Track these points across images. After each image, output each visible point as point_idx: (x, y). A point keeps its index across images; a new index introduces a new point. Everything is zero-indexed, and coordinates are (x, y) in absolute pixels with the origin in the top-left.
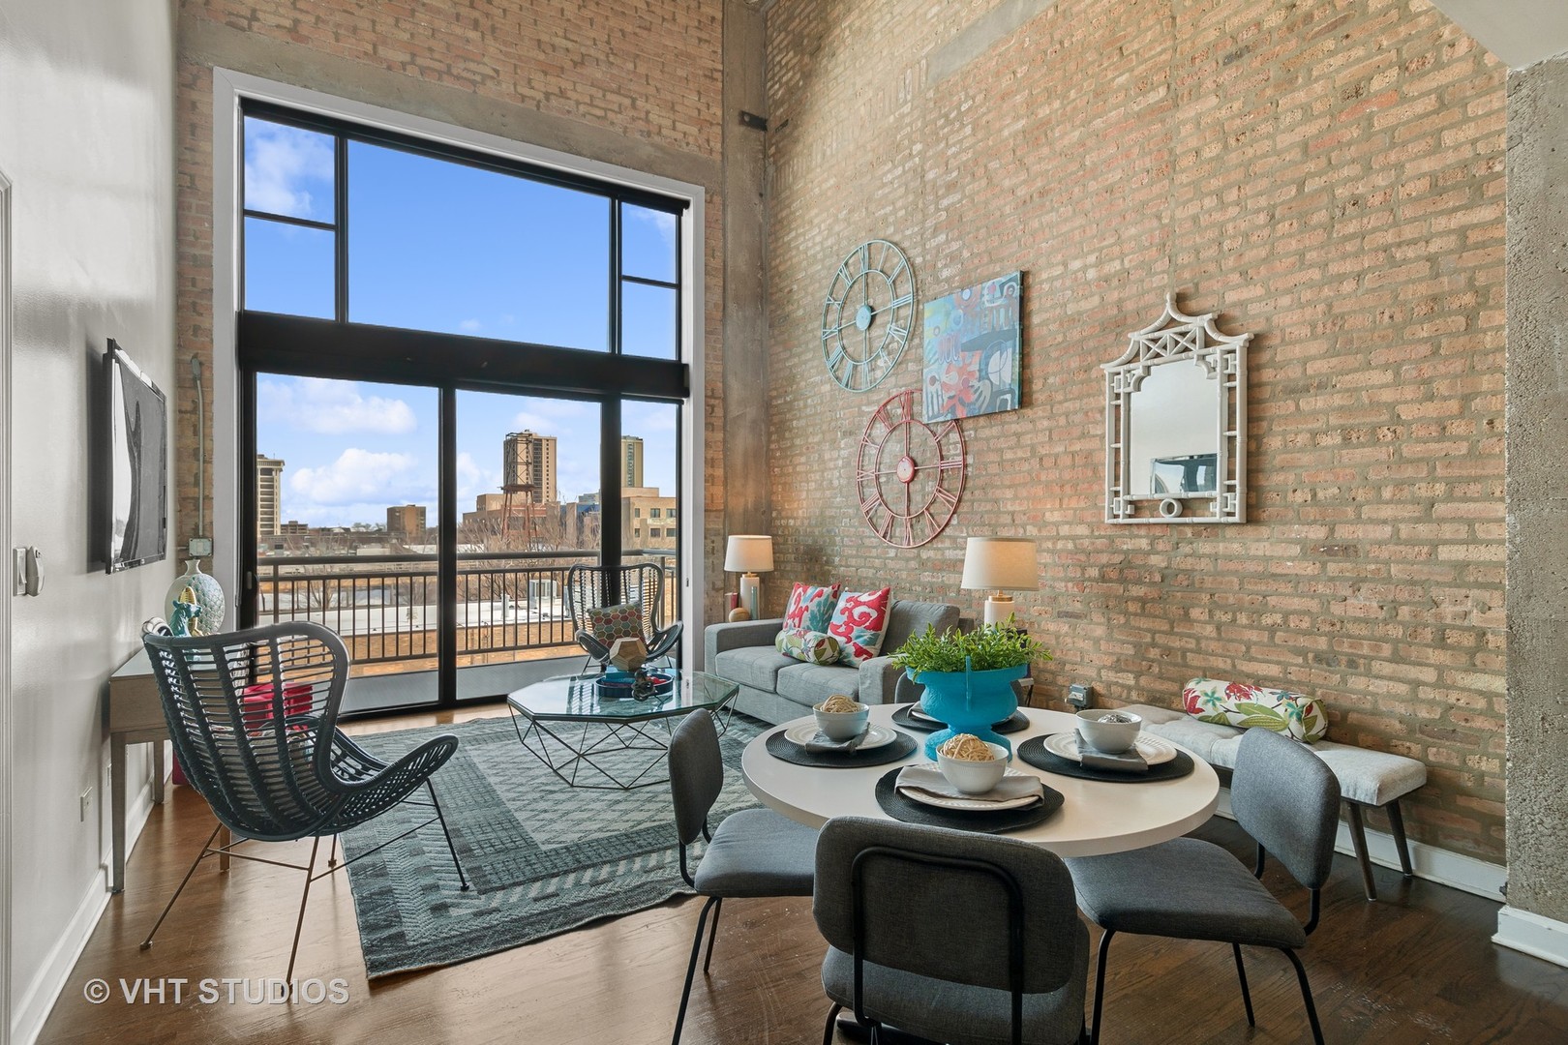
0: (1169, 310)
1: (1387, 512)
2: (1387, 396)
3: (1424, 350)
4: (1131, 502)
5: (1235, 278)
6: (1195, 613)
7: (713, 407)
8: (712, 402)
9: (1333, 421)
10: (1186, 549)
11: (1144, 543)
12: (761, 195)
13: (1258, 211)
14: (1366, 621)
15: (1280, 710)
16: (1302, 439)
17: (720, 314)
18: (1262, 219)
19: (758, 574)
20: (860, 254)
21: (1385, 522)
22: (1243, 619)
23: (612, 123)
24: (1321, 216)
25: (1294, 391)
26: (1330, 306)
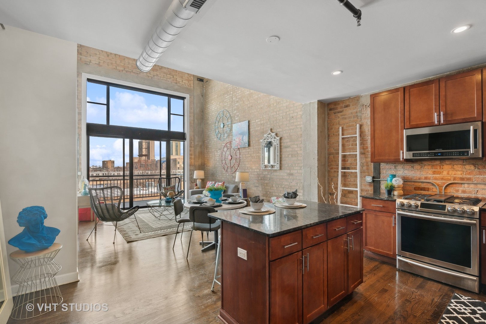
0: (269, 131)
1: (296, 168)
2: (296, 149)
3: (300, 142)
4: (265, 166)
5: (278, 127)
6: (274, 185)
7: (191, 142)
8: (191, 141)
9: (290, 153)
10: (272, 174)
11: (267, 173)
12: (202, 96)
13: (281, 116)
14: (294, 186)
15: (282, 201)
16: (287, 156)
17: (193, 122)
18: (281, 118)
19: (201, 179)
20: (221, 112)
21: (296, 170)
22: (280, 186)
23: (168, 81)
24: (288, 119)
25: (286, 147)
26: (290, 134)
